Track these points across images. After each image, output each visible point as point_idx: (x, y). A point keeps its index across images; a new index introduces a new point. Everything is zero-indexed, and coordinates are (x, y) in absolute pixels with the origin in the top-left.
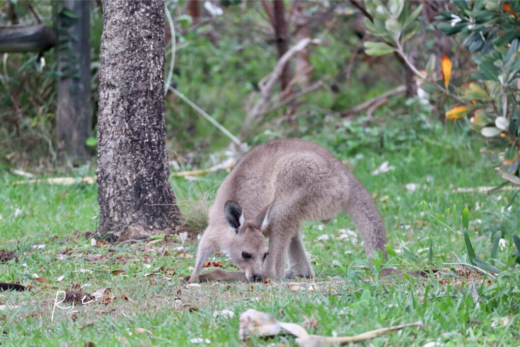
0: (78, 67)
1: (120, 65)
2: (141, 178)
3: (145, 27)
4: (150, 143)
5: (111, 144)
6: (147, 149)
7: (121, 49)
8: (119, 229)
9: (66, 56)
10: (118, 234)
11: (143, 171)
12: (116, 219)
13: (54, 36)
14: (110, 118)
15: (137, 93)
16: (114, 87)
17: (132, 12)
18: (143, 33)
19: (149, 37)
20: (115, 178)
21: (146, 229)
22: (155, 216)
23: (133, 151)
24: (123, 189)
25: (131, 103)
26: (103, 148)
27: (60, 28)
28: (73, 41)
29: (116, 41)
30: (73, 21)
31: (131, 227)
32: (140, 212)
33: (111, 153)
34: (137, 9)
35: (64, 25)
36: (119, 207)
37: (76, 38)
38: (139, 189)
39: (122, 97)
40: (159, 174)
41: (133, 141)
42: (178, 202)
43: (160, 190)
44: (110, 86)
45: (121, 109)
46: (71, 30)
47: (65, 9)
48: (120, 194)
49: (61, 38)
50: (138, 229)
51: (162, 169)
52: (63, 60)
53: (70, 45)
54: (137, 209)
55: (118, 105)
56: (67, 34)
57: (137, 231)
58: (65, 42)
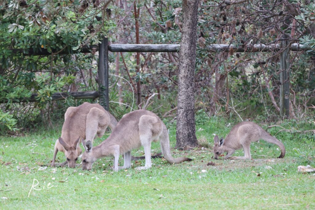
0: (106, 102)
1: (184, 102)
2: (189, 133)
3: (191, 92)
4: (192, 123)
5: (181, 124)
6: (191, 125)
7: (185, 98)
8: (183, 146)
9: (103, 99)
10: (183, 148)
11: (190, 131)
12: (182, 144)
13: (99, 94)
14: (181, 117)
15: (189, 110)
16: (182, 108)
17: (187, 89)
18: (190, 94)
19: (192, 95)
20: (182, 133)
21: (191, 146)
22: (193, 143)
23: (188, 125)
24: (185, 136)
25: (187, 113)
26: (179, 125)
27: (101, 91)
28: (105, 95)
29: (183, 96)
30: (105, 89)
31: (187, 146)
32: (189, 142)
33: (181, 126)
34: (189, 88)
35: (102, 91)
36: (183, 141)
37: (105, 94)
38: (189, 136)
39: (185, 111)
40: (194, 131)
41: (188, 123)
42: (197, 139)
43: (194, 136)
44: (181, 108)
45: (184, 114)
46: (104, 92)
47: (103, 86)
48: (184, 137)
49: (101, 94)
50: (188, 147)
51: (194, 130)
52: (102, 100)
53: (104, 96)
54: (188, 141)
55: (183, 113)
56: (103, 93)
57: (189, 147)
58: (102, 95)
